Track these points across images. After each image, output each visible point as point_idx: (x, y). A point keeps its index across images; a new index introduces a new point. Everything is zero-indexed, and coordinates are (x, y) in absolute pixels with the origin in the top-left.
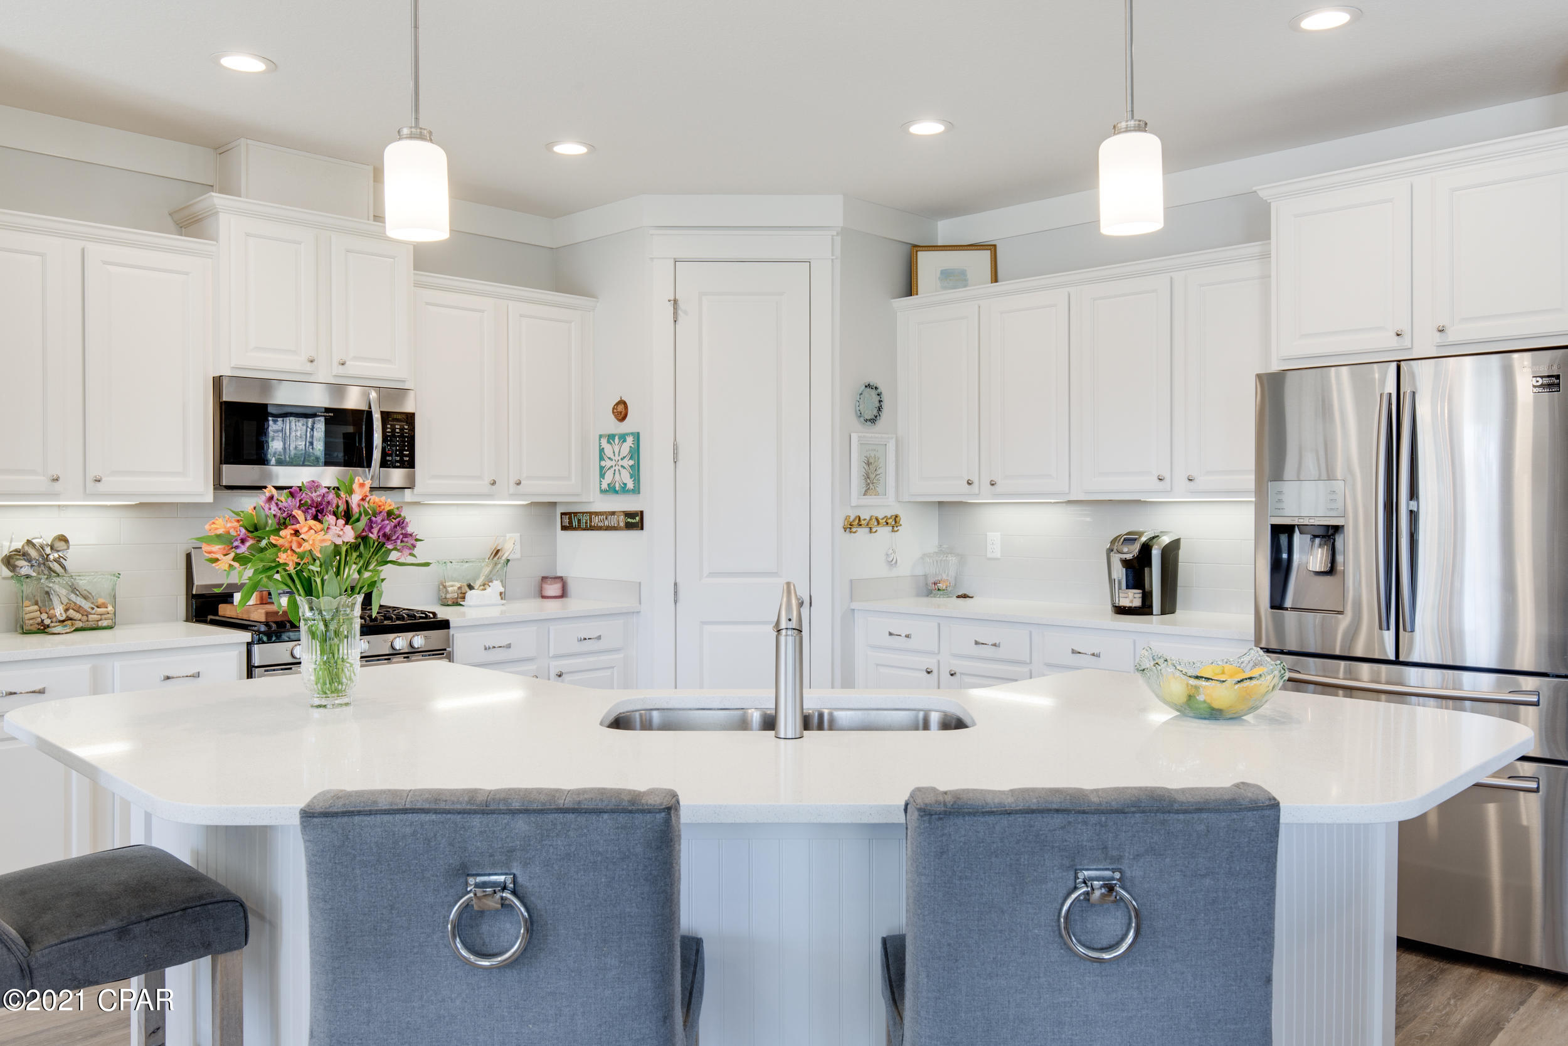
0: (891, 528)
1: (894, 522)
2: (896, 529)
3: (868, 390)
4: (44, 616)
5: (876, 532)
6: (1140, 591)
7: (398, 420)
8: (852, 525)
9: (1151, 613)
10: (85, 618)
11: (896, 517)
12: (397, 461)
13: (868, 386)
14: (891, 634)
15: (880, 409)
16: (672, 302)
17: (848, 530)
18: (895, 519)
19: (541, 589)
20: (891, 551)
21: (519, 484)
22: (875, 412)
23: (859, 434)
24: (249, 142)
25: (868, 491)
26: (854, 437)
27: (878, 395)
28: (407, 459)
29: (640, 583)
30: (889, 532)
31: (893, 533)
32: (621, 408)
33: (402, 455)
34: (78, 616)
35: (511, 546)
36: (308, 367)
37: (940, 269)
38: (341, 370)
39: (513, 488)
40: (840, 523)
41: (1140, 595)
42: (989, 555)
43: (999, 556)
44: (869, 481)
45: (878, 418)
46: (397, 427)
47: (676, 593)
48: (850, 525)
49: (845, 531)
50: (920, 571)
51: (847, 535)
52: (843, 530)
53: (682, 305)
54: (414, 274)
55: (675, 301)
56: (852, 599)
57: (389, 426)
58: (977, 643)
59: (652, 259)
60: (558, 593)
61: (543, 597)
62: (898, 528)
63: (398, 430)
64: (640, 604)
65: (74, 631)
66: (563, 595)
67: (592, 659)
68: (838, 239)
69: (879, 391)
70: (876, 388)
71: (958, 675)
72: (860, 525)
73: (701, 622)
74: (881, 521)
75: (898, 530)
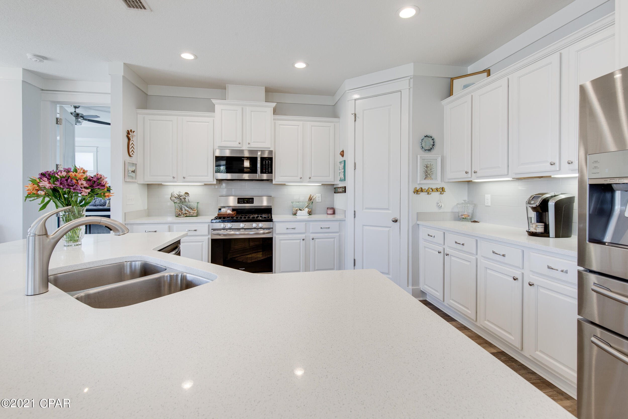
0: (440, 193)
1: (442, 190)
2: (442, 193)
3: (426, 138)
4: (180, 212)
5: (430, 194)
6: (543, 224)
7: (267, 160)
8: (417, 192)
9: (549, 237)
10: (189, 213)
11: (443, 188)
12: (267, 172)
13: (426, 136)
14: (429, 235)
15: (433, 145)
16: (354, 115)
17: (416, 193)
18: (442, 189)
19: (327, 212)
20: (439, 202)
21: (310, 178)
22: (431, 147)
23: (422, 155)
24: (228, 85)
25: (427, 178)
26: (419, 156)
27: (433, 140)
28: (270, 171)
29: (345, 210)
30: (439, 194)
31: (441, 195)
32: (342, 153)
33: (268, 170)
34: (188, 213)
35: (318, 197)
36: (239, 146)
37: (463, 85)
38: (249, 146)
39: (308, 179)
40: (412, 190)
41: (543, 226)
42: (486, 204)
43: (490, 205)
44: (427, 174)
45: (432, 149)
46: (267, 161)
47: (355, 214)
48: (417, 191)
49: (414, 193)
50: (456, 210)
51: (415, 195)
52: (413, 193)
53: (357, 115)
54: (273, 116)
55: (355, 115)
56: (417, 220)
57: (264, 161)
58: (456, 243)
59: (348, 101)
60: (332, 213)
61: (328, 214)
62: (444, 193)
63: (267, 163)
64: (345, 217)
65: (185, 217)
66: (334, 213)
67: (326, 235)
68: (412, 80)
69: (433, 138)
70: (431, 137)
71: (450, 255)
72: (423, 191)
73: (363, 225)
74: (434, 190)
75: (443, 194)
